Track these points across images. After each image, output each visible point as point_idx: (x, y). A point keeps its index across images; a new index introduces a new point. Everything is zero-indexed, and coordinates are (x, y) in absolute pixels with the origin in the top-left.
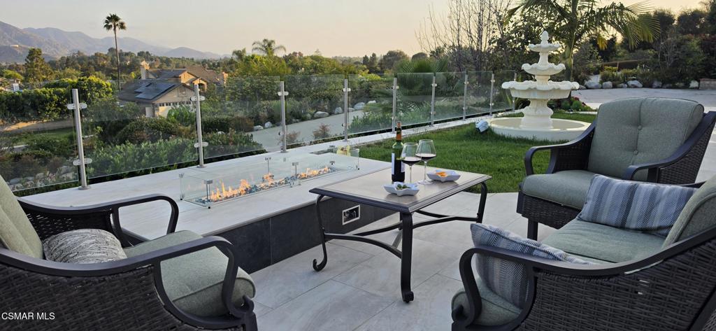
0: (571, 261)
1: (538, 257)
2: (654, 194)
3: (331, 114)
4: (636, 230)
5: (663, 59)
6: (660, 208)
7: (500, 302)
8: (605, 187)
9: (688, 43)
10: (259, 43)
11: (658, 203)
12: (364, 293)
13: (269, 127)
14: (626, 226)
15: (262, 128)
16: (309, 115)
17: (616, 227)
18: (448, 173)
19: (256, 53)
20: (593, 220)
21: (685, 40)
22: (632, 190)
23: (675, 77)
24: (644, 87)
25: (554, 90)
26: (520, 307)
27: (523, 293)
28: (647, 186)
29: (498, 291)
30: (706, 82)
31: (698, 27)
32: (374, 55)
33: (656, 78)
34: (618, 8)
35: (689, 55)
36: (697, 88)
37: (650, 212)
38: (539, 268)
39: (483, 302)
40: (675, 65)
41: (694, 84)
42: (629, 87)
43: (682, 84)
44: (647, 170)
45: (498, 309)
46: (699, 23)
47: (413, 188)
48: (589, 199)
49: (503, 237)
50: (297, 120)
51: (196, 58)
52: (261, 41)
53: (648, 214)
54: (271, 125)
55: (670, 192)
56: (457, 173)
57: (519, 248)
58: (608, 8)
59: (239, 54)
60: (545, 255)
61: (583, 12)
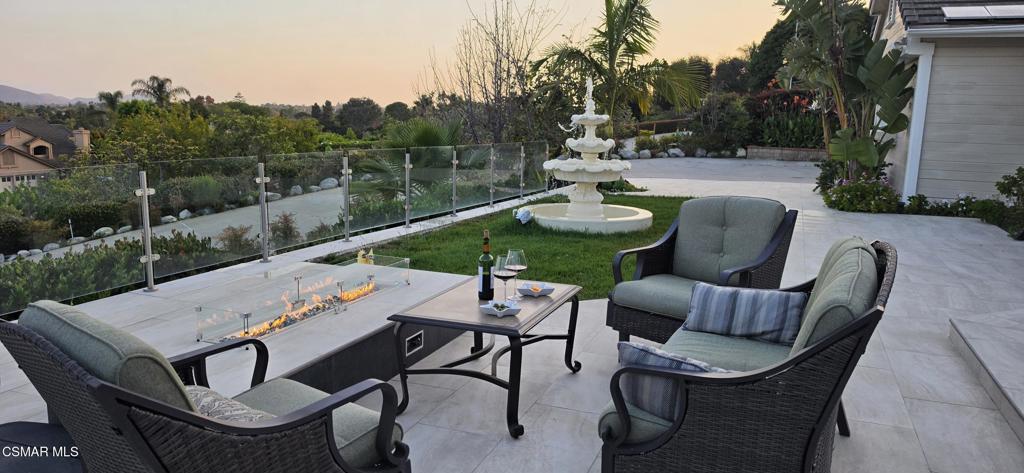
0: (716, 371)
1: (685, 370)
2: (755, 300)
3: (285, 195)
4: (742, 336)
5: (706, 122)
6: (762, 314)
7: (649, 417)
8: (707, 294)
9: (732, 103)
10: (141, 81)
11: (759, 309)
12: (464, 434)
13: (186, 218)
14: (732, 332)
15: (175, 219)
16: (250, 198)
17: (721, 334)
18: (537, 286)
19: (139, 98)
20: (699, 329)
21: (729, 99)
22: (734, 297)
23: (720, 144)
24: (686, 156)
25: (605, 172)
26: (671, 420)
27: (672, 406)
28: (746, 292)
29: (647, 407)
30: (754, 150)
31: (738, 78)
32: (328, 103)
33: (700, 144)
34: (661, 66)
35: (734, 117)
36: (745, 157)
37: (754, 317)
38: (689, 380)
39: (632, 419)
40: (721, 129)
41: (741, 152)
42: (669, 156)
43: (728, 153)
44: (738, 274)
45: (647, 424)
46: (739, 73)
47: (513, 307)
48: (693, 307)
49: (652, 354)
50: (232, 206)
51: (24, 102)
52: (146, 79)
53: (751, 320)
54: (190, 214)
55: (771, 296)
56: (548, 285)
57: (667, 363)
58: (651, 66)
59: (111, 99)
60: (692, 368)
61: (622, 69)
